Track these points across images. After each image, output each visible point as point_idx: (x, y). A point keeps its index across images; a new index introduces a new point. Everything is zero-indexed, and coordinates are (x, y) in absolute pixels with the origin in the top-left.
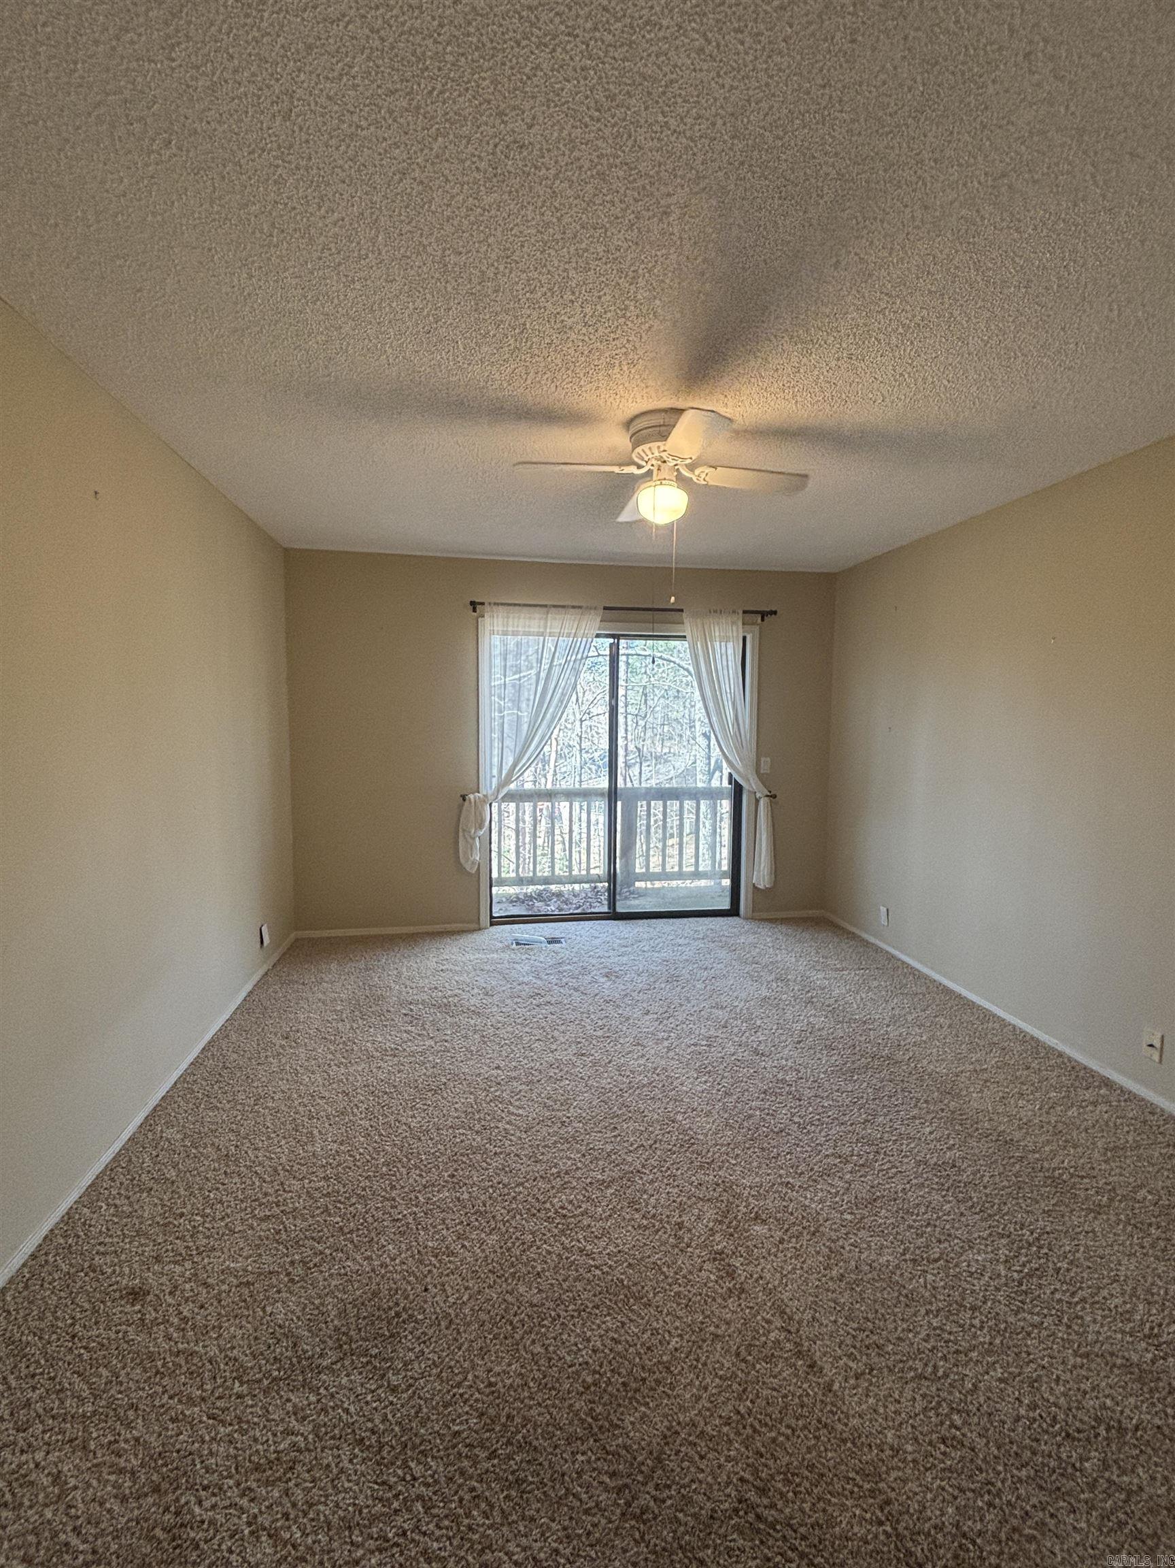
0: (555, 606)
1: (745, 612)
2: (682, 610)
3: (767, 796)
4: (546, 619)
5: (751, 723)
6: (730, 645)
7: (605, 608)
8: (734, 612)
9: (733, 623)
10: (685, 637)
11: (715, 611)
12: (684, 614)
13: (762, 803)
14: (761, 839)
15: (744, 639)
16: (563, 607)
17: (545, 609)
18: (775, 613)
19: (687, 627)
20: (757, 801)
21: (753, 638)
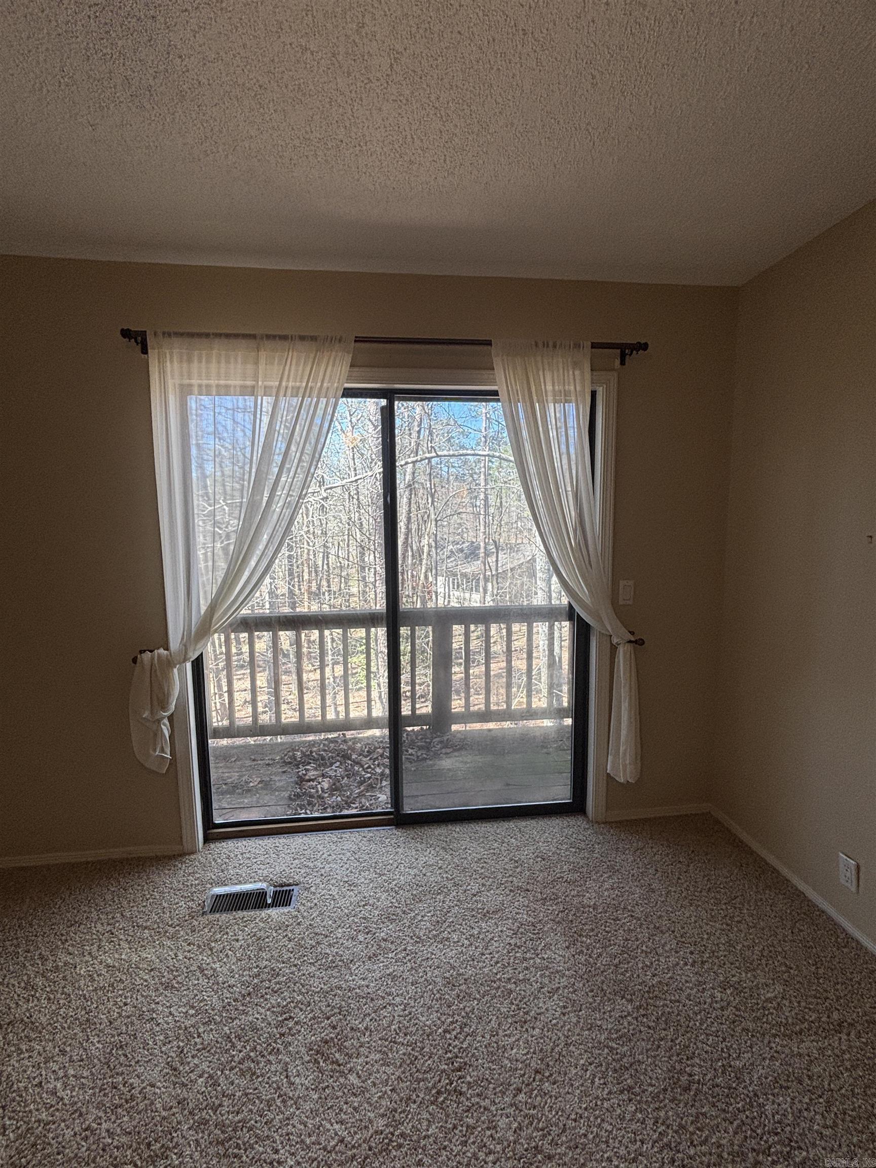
0: (268, 337)
1: (594, 346)
2: (489, 343)
3: (630, 642)
4: (256, 363)
5: (603, 523)
6: (571, 408)
7: (358, 340)
8: (577, 346)
9: (576, 365)
10: (496, 393)
11: (546, 345)
12: (493, 350)
13: (621, 651)
14: (619, 712)
15: (594, 394)
16: (284, 338)
17: (252, 343)
18: (645, 347)
19: (499, 373)
20: (614, 649)
21: (608, 390)
